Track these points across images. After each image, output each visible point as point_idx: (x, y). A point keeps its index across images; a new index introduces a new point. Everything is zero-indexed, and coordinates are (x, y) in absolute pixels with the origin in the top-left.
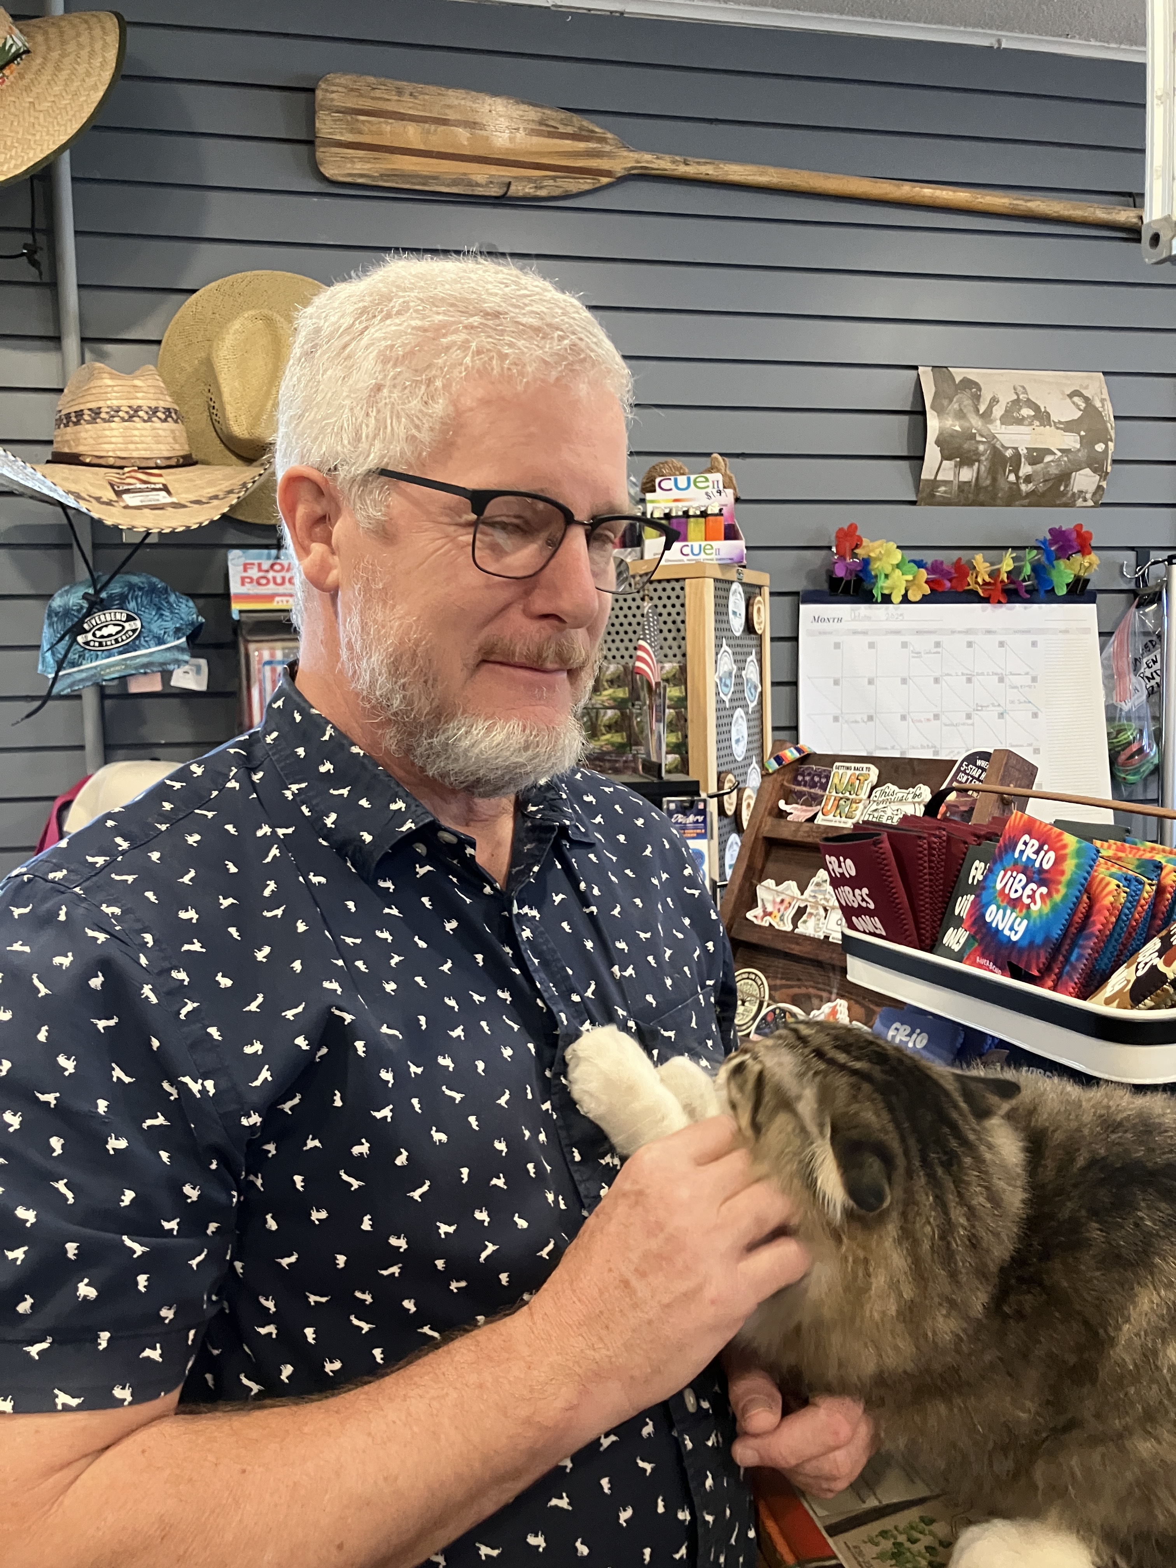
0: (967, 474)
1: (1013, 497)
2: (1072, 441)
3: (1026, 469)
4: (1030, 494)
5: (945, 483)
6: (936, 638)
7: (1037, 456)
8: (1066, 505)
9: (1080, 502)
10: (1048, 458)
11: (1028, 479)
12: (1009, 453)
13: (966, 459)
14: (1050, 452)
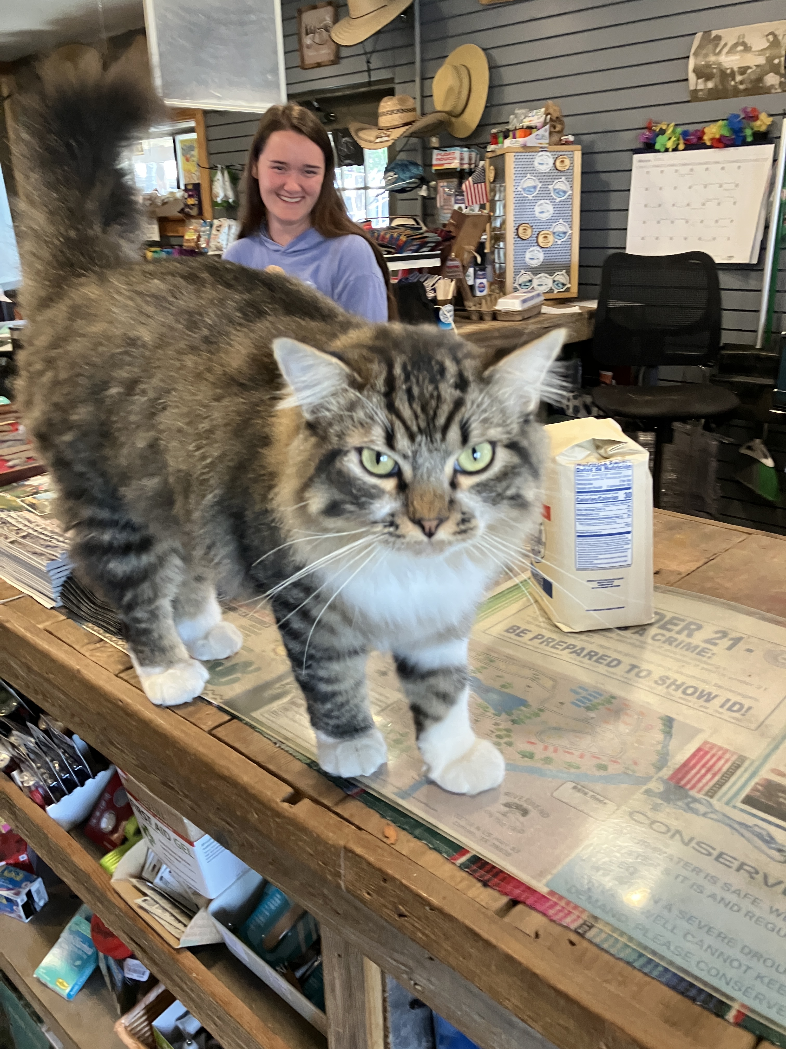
0: (710, 85)
1: (736, 93)
2: (761, 60)
3: (739, 78)
4: (746, 90)
5: (701, 90)
6: (690, 167)
7: (743, 70)
8: (766, 93)
9: (773, 91)
10: (749, 71)
11: (741, 82)
12: (729, 71)
13: (708, 77)
14: (749, 68)
